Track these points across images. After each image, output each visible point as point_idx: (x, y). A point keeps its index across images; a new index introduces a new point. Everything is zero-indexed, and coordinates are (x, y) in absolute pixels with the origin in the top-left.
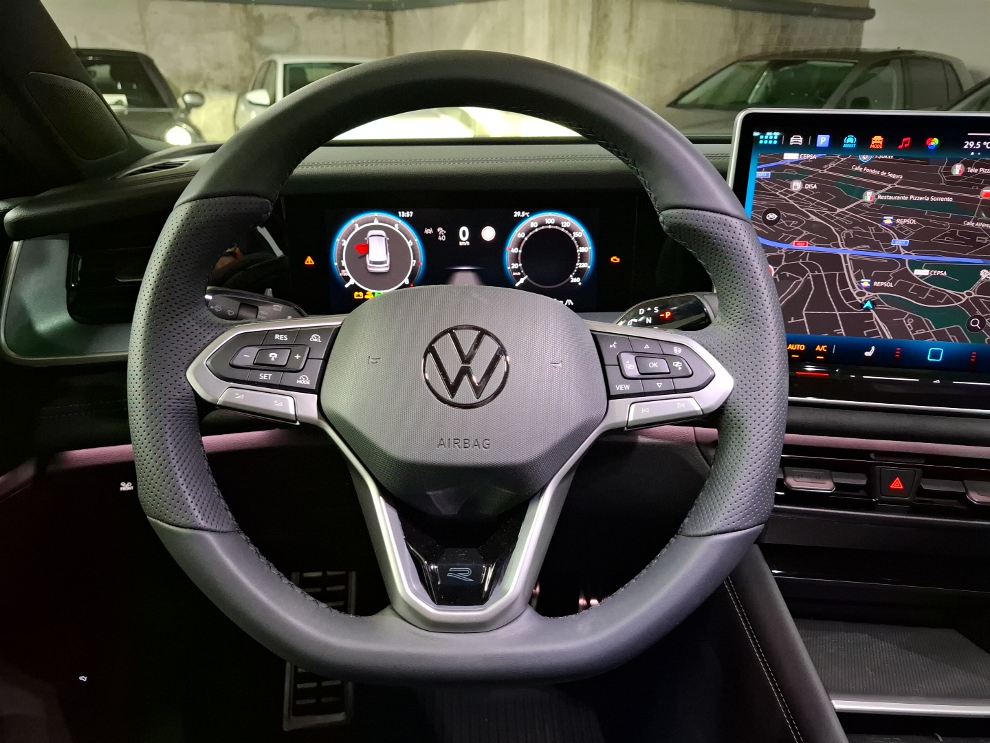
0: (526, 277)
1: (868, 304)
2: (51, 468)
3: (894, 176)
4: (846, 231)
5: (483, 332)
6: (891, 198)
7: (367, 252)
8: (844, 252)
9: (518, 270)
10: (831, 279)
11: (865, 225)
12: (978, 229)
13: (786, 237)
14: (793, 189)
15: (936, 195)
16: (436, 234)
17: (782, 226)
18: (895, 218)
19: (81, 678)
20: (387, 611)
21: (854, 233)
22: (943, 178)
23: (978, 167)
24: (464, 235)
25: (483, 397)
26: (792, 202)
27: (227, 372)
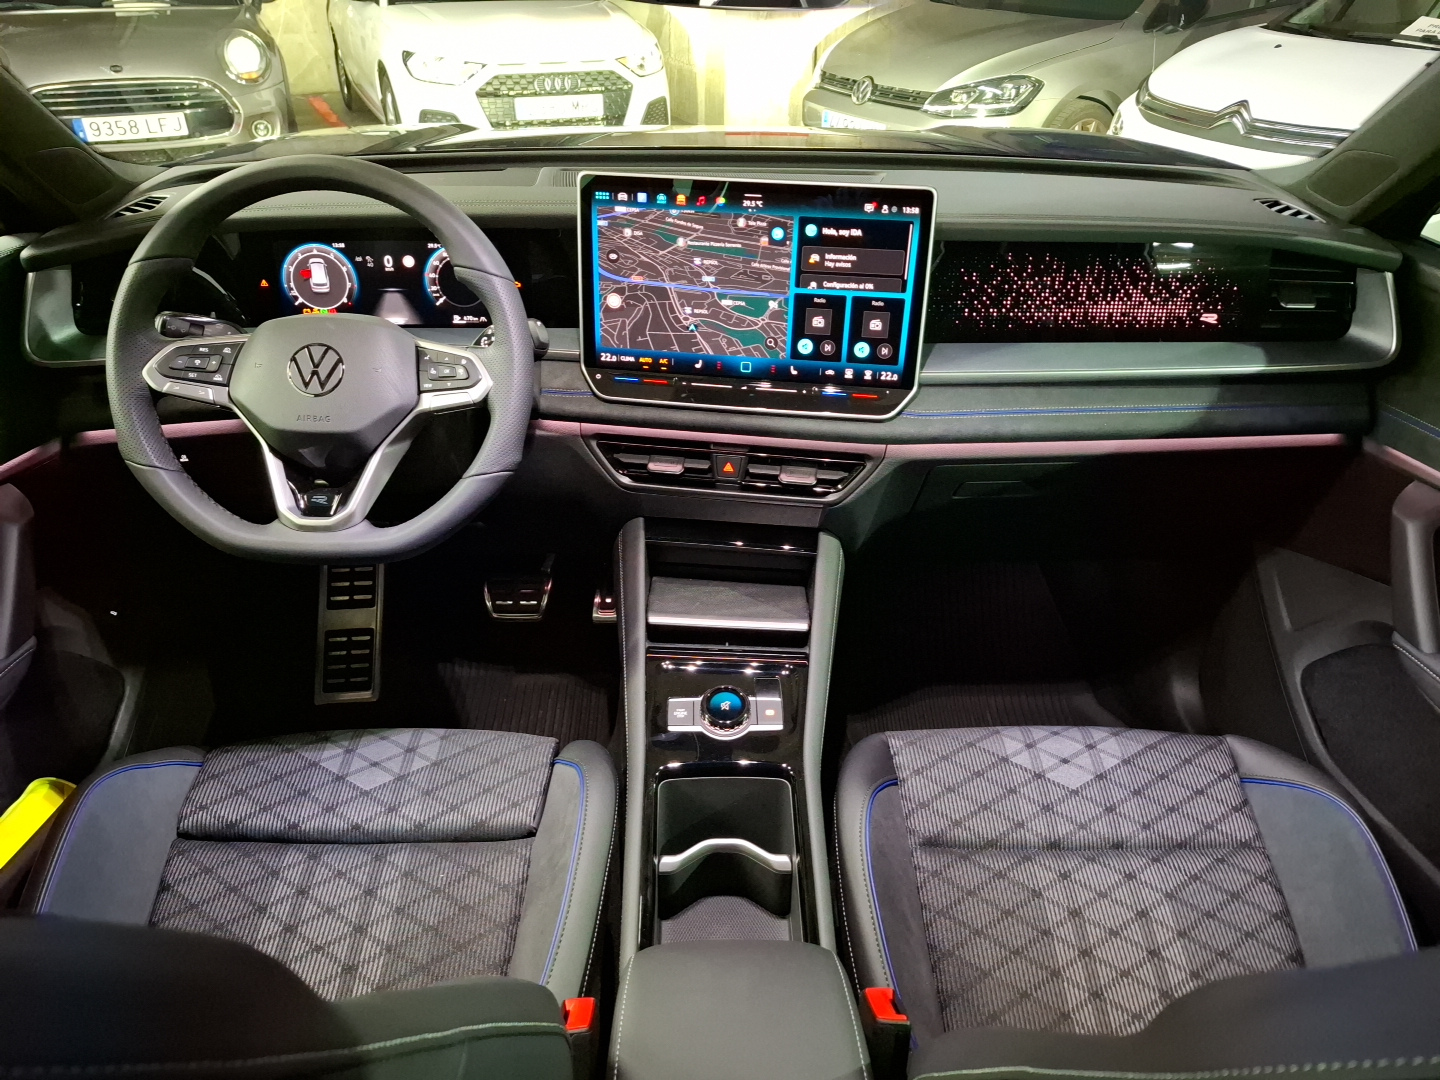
0: (444, 298)
1: (692, 327)
2: (72, 445)
3: (697, 227)
4: (669, 269)
5: (329, 348)
6: (697, 244)
7: (310, 276)
8: (669, 285)
9: (437, 292)
10: (663, 306)
11: (681, 265)
12: (761, 269)
13: (626, 273)
14: (626, 235)
15: (729, 242)
16: (365, 261)
17: (622, 264)
18: (703, 260)
19: (112, 613)
20: (276, 521)
21: (675, 270)
22: (732, 228)
23: (755, 220)
24: (388, 262)
25: (325, 390)
26: (626, 245)
27: (169, 371)
